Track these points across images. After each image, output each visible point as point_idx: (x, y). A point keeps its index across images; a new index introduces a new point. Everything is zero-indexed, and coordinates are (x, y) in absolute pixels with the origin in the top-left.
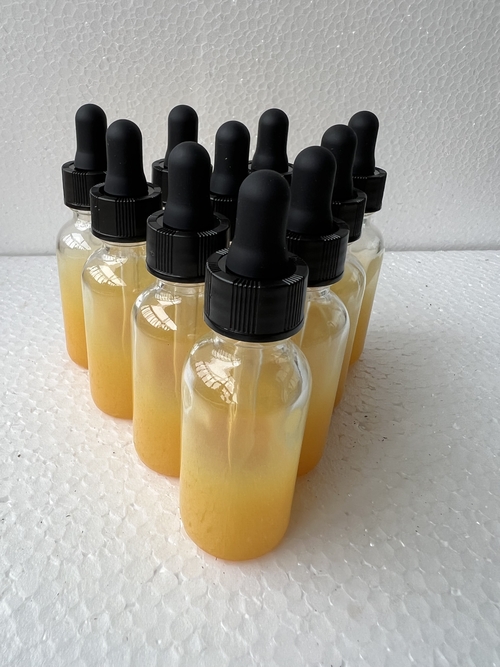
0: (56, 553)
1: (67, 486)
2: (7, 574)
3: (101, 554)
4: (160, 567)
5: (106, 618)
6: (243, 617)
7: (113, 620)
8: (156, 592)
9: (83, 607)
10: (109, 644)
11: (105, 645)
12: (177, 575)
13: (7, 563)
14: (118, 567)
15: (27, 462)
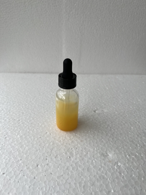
0: (28, 129)
1: (32, 119)
2: (19, 131)
3: (37, 130)
4: (47, 132)
6: (61, 140)
7: (37, 139)
8: (46, 136)
9: (32, 137)
10: (36, 142)
11: (35, 142)
12: (50, 134)
13: (19, 130)
14: (40, 132)
15: (24, 114)
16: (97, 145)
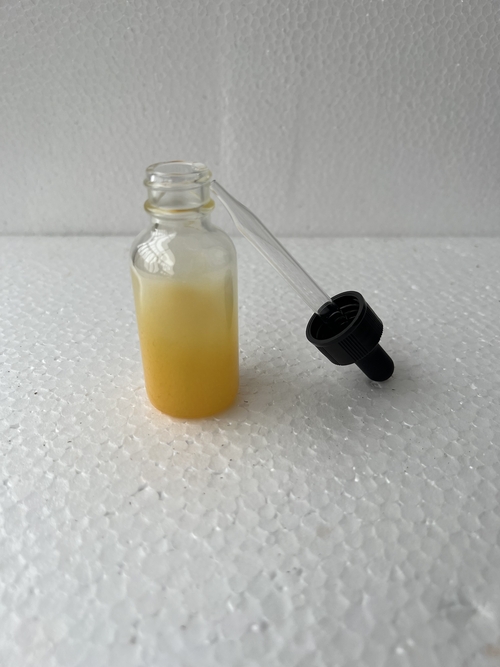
0: (52, 469)
1: (74, 419)
2: (5, 483)
3: (93, 473)
4: (145, 486)
5: (86, 521)
6: (213, 530)
7: (92, 523)
9: (67, 512)
10: (83, 540)
11: (79, 541)
12: (160, 494)
13: (6, 474)
14: (106, 483)
15: (41, 399)
16: (404, 552)
